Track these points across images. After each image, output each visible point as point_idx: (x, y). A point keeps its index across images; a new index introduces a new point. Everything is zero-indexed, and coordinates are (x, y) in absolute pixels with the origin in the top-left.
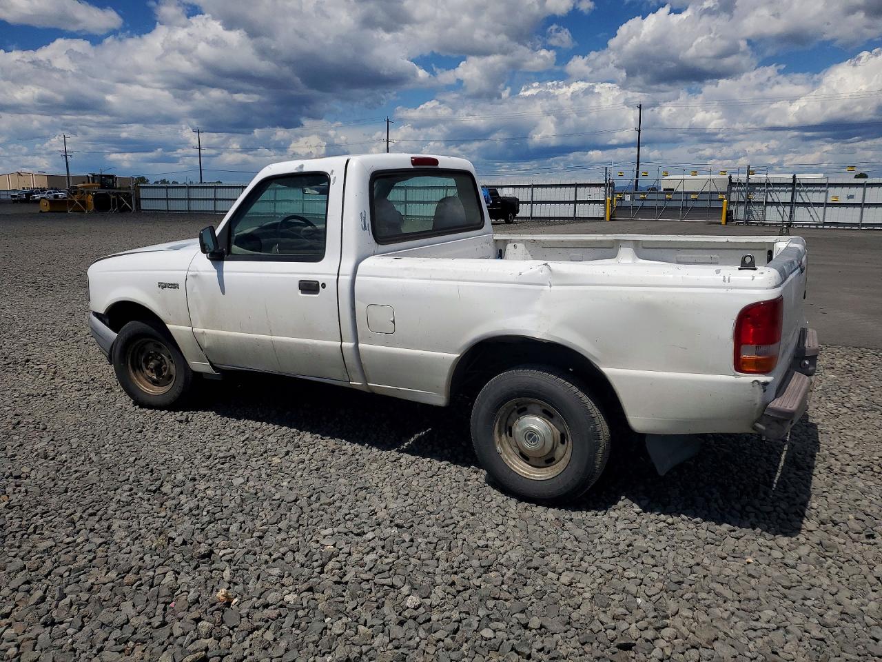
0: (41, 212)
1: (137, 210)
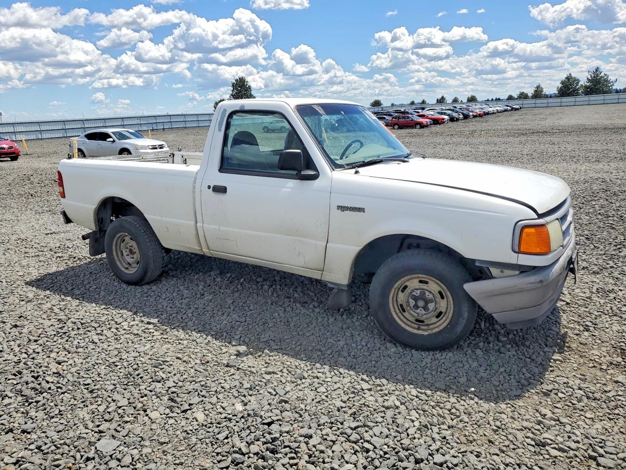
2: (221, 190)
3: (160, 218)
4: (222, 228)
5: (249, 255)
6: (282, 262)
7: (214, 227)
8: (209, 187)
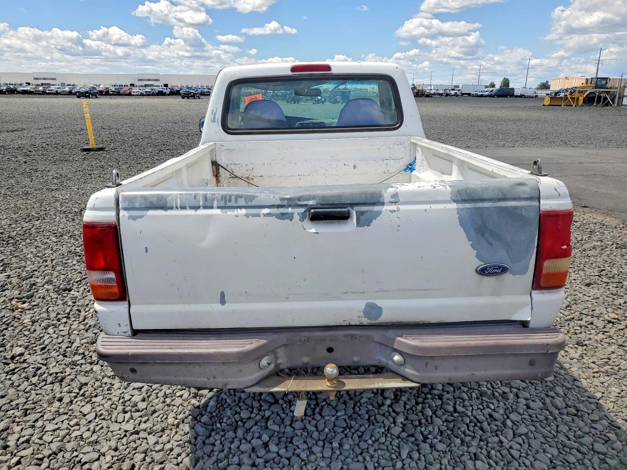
0: (544, 105)
1: (618, 105)
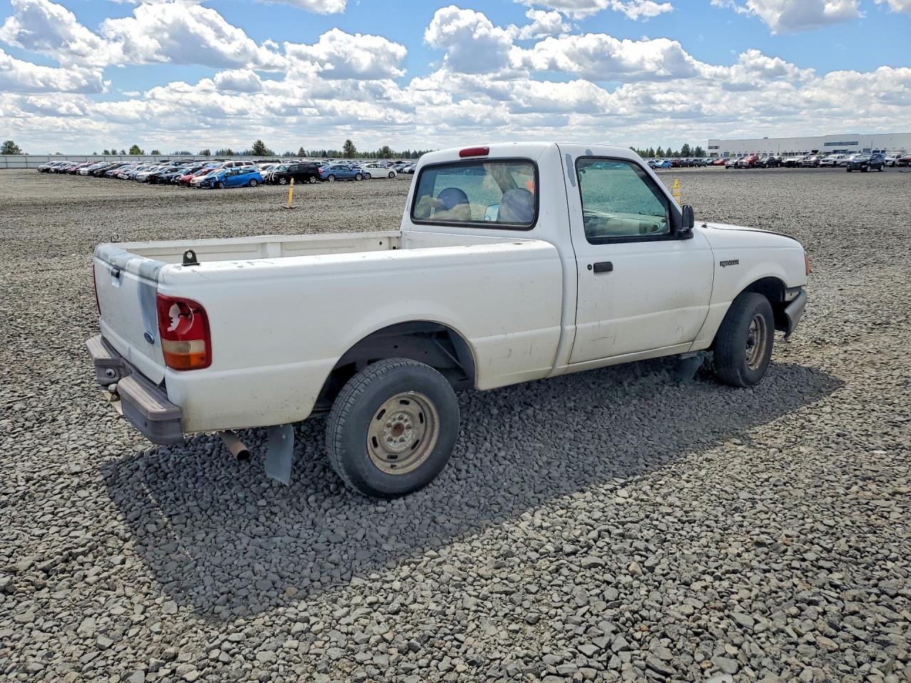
2: (603, 268)
3: (503, 336)
4: (602, 322)
5: (624, 350)
6: (656, 346)
7: (593, 324)
8: (589, 267)
